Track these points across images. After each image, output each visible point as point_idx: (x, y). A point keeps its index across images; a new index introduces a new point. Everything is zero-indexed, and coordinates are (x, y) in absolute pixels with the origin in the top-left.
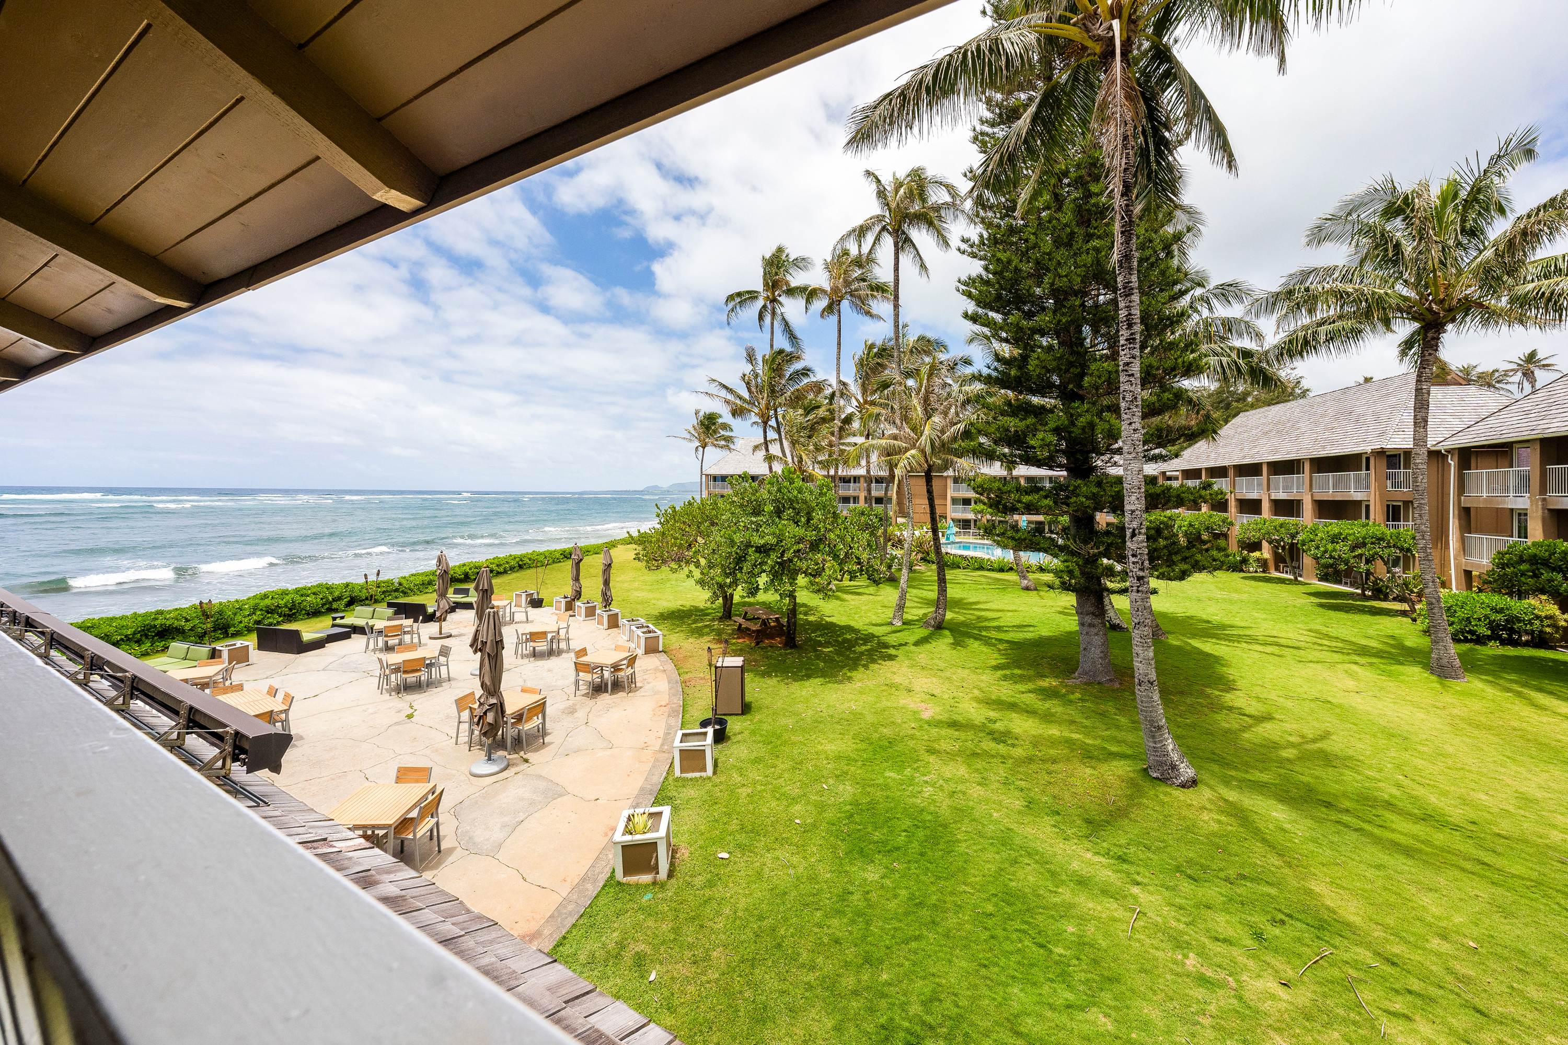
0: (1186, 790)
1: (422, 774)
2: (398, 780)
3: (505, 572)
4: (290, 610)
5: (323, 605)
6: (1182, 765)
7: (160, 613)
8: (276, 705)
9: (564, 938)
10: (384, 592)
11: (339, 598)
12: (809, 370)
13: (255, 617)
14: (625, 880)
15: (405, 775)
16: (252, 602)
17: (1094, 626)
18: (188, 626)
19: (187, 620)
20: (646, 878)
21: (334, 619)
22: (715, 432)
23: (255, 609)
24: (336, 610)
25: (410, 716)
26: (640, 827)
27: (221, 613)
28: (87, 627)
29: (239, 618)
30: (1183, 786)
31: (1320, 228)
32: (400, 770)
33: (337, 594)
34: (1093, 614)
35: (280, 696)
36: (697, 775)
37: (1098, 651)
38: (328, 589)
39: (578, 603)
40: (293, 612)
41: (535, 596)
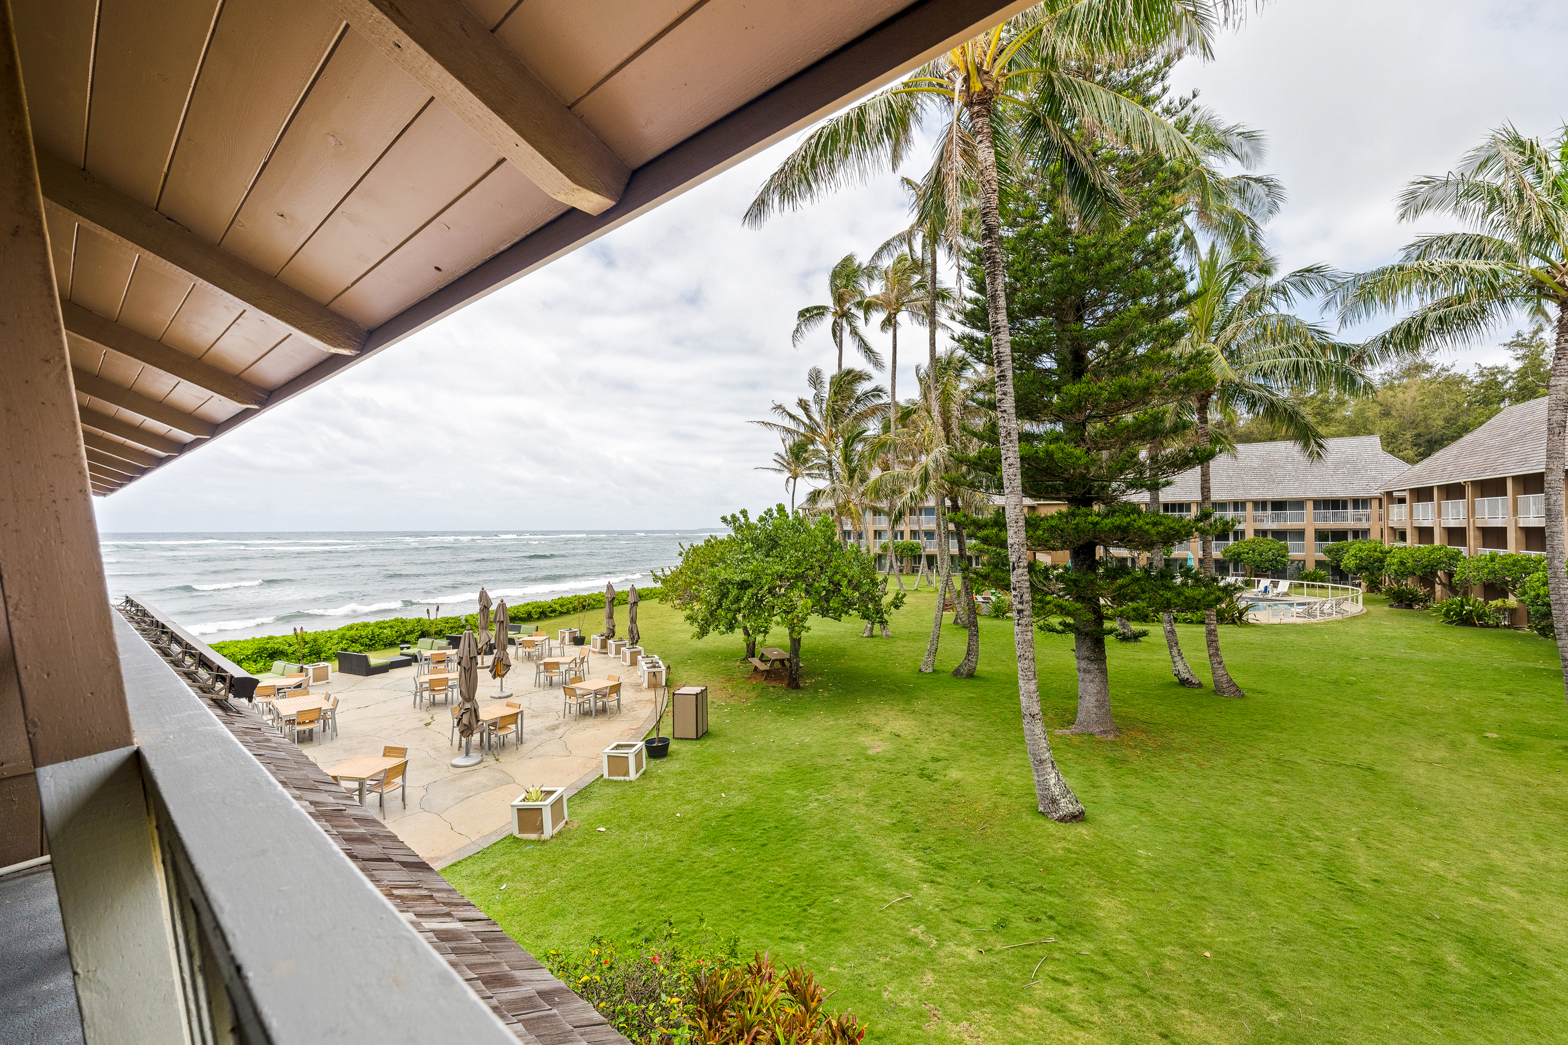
0: (1063, 824)
1: (402, 752)
2: (384, 755)
3: (568, 612)
4: (371, 640)
5: (398, 637)
6: (1063, 800)
7: (270, 638)
8: (326, 706)
9: (459, 862)
10: (452, 628)
11: (412, 632)
12: (880, 391)
13: (341, 645)
14: (519, 836)
15: (389, 751)
16: (340, 633)
17: (1089, 672)
18: (290, 650)
19: (290, 645)
20: (533, 836)
21: (402, 649)
22: (806, 460)
23: (343, 637)
24: (407, 642)
25: (427, 725)
26: (534, 796)
27: (315, 640)
28: (219, 648)
29: (329, 645)
30: (1062, 820)
31: (1413, 195)
32: (386, 748)
33: (409, 628)
34: (1088, 658)
35: (332, 699)
36: (622, 778)
37: (1093, 699)
38: (402, 623)
39: (610, 641)
40: (374, 642)
41: (578, 634)
